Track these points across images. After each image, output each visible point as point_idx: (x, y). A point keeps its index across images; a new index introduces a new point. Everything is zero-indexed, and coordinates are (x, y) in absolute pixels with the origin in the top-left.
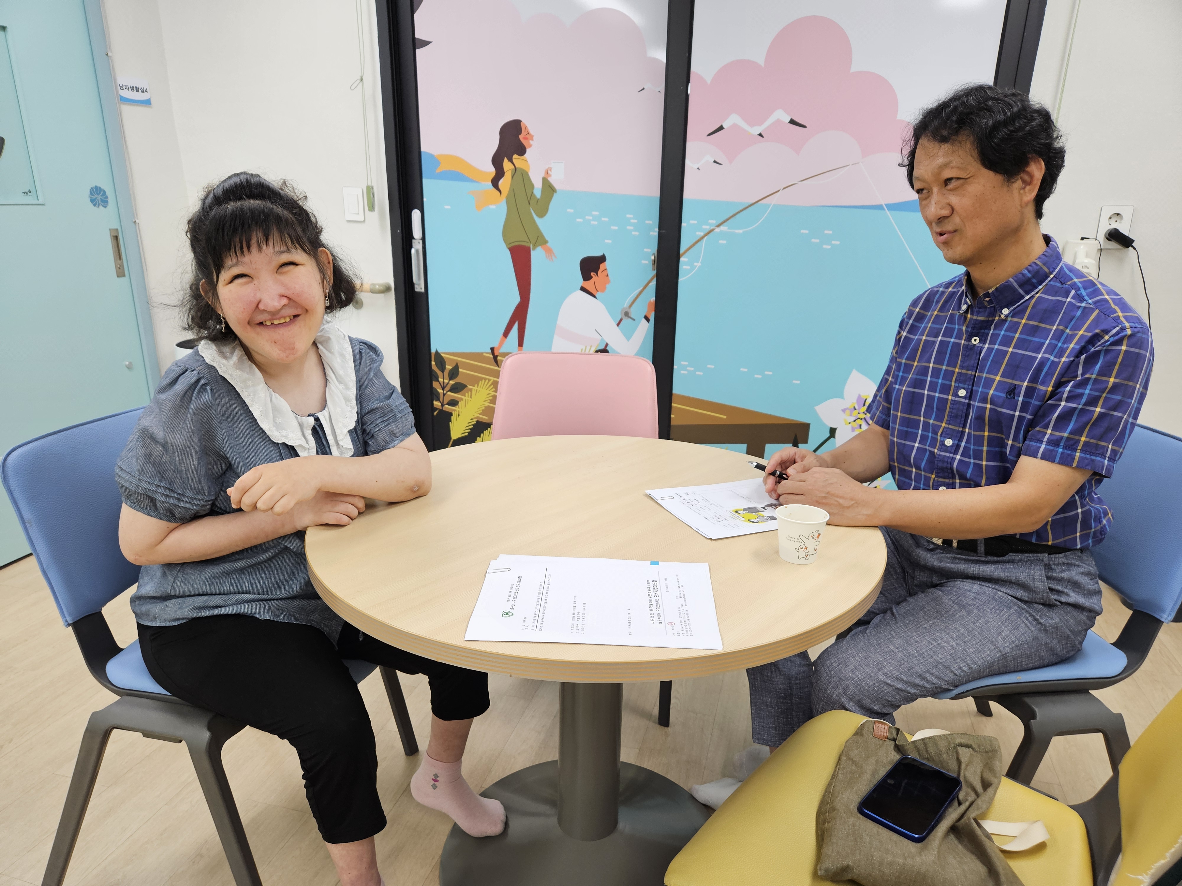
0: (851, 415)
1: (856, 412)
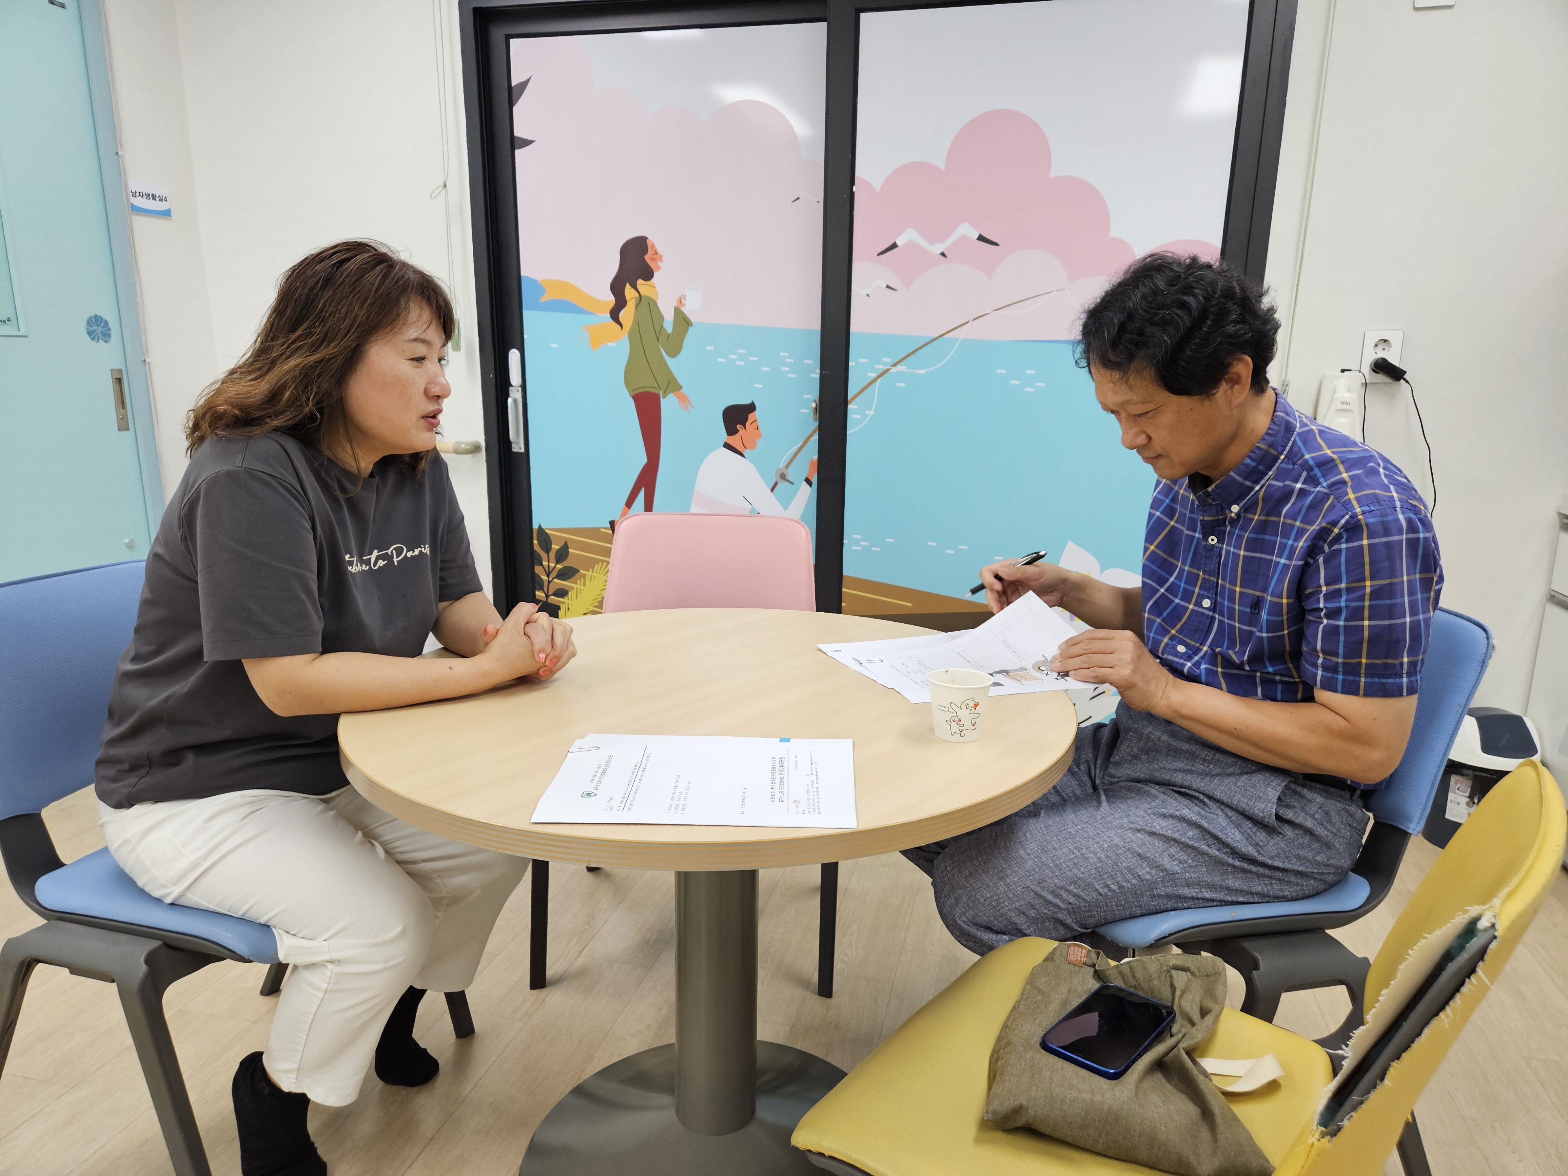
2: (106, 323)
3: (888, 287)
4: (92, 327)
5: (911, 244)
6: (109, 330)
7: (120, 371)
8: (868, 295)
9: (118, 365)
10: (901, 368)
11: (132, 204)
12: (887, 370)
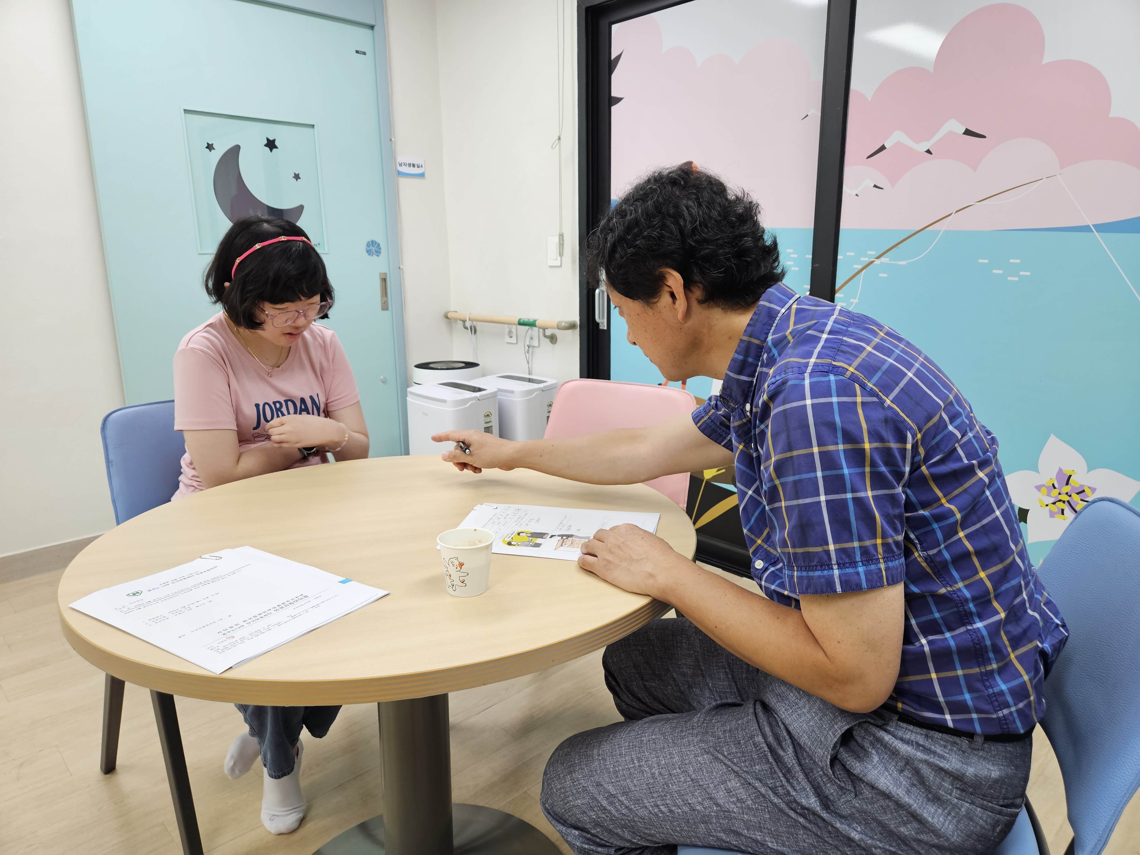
0: (1049, 495)
1: (1055, 492)
2: (379, 245)
3: (875, 186)
4: (369, 247)
5: (898, 144)
6: (380, 249)
7: (386, 274)
8: (857, 195)
9: (384, 270)
10: (883, 259)
11: (398, 171)
12: (872, 262)
